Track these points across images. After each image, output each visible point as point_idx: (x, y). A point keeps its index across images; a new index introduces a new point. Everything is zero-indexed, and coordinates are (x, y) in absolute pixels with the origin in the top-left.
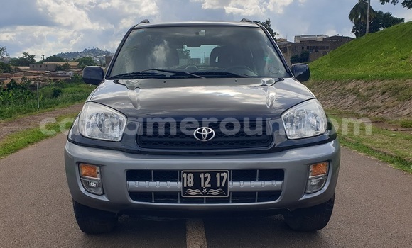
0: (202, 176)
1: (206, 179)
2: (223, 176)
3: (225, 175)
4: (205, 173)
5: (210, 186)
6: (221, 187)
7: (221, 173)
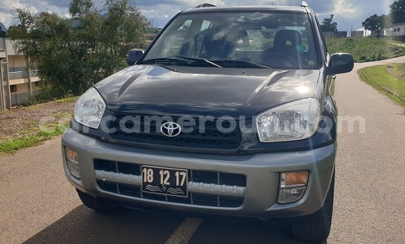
0: (161, 173)
1: (165, 176)
2: (182, 176)
3: (184, 174)
4: (164, 170)
5: (169, 184)
6: (179, 186)
7: (180, 171)
